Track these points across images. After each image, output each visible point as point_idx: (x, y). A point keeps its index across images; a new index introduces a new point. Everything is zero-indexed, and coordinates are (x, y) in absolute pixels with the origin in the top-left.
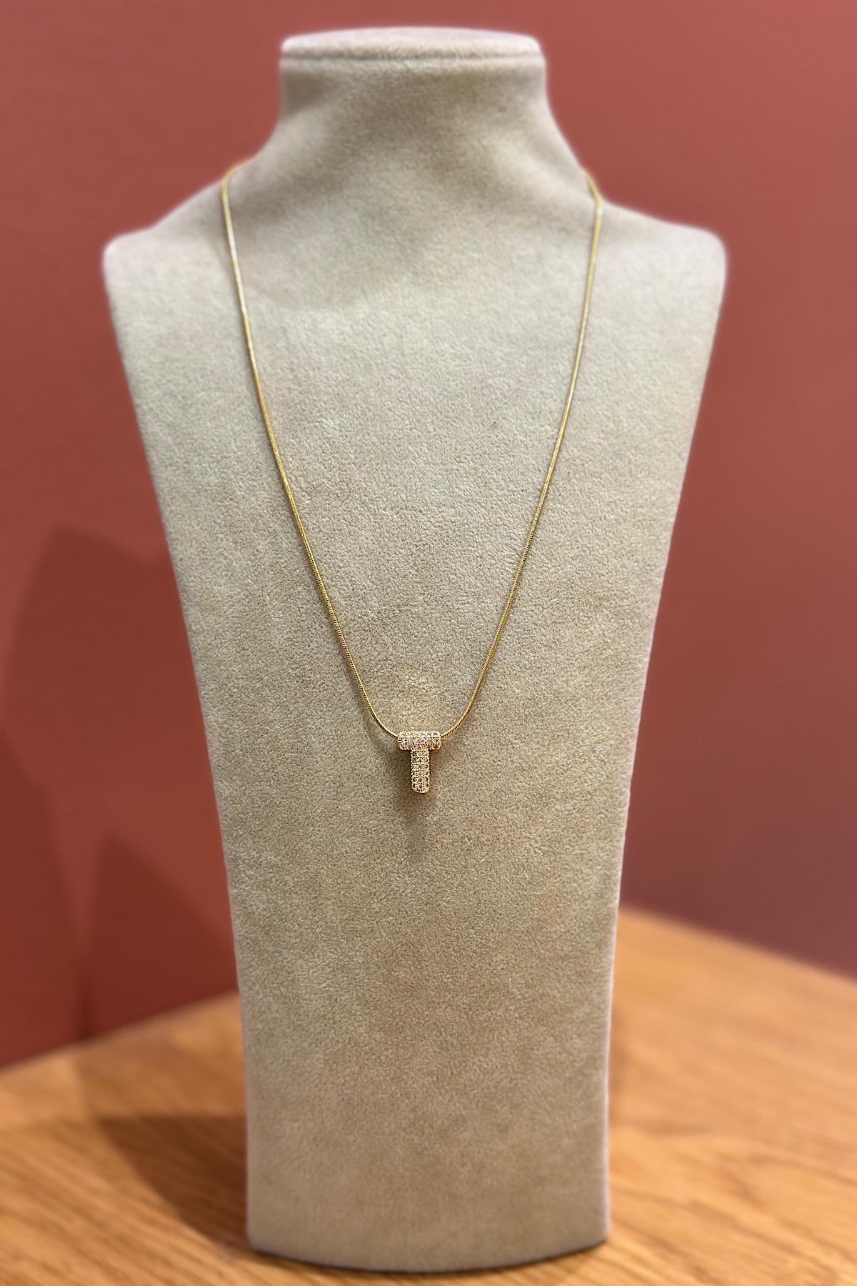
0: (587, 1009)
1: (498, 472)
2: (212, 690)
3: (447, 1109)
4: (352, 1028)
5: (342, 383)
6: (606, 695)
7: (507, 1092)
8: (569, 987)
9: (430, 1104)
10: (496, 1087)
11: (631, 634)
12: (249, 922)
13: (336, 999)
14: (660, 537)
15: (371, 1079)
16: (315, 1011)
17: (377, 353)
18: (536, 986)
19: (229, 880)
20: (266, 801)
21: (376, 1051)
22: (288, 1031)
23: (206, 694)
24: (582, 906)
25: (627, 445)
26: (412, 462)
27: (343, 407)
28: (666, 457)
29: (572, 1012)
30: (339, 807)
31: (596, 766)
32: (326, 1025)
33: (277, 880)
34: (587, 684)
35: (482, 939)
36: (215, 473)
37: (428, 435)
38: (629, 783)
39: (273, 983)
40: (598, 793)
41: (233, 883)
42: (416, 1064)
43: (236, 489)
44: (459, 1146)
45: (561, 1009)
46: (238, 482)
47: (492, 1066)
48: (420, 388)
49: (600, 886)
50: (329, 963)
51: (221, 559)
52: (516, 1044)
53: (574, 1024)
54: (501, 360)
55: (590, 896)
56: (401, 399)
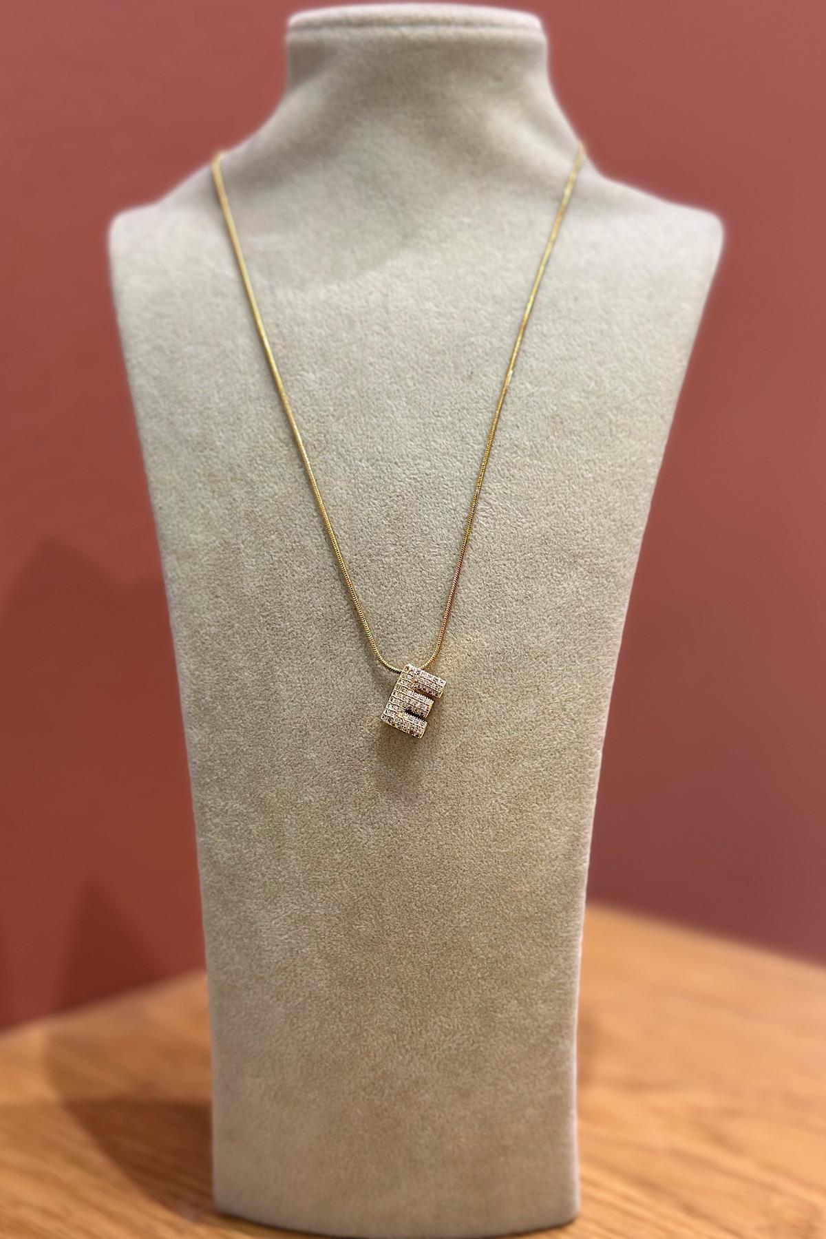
0: (553, 973)
1: (475, 427)
2: (185, 637)
3: (407, 1069)
4: (313, 982)
5: (325, 339)
6: (578, 653)
7: (469, 1056)
8: (534, 949)
9: (390, 1064)
10: (455, 1049)
11: (606, 592)
12: (214, 871)
13: (297, 951)
14: (639, 497)
15: (331, 1035)
16: (277, 962)
17: (362, 310)
18: (499, 946)
19: (197, 828)
20: (233, 748)
21: (337, 1006)
22: (250, 983)
23: (179, 641)
24: (549, 867)
25: (609, 405)
26: (391, 416)
27: (325, 361)
28: (648, 419)
29: (537, 977)
30: (305, 755)
31: (566, 724)
32: (287, 978)
33: (242, 829)
34: (559, 641)
35: (444, 895)
36: (197, 423)
37: (409, 390)
38: (601, 745)
39: (236, 934)
40: (567, 752)
41: (200, 832)
42: (376, 1022)
43: (217, 439)
44: (419, 1108)
45: (526, 972)
46: (219, 434)
47: (454, 1026)
48: (402, 345)
49: (568, 847)
50: (292, 913)
51: (199, 507)
52: (478, 1006)
53: (539, 988)
54: (484, 320)
55: (557, 857)
56: (383, 355)
